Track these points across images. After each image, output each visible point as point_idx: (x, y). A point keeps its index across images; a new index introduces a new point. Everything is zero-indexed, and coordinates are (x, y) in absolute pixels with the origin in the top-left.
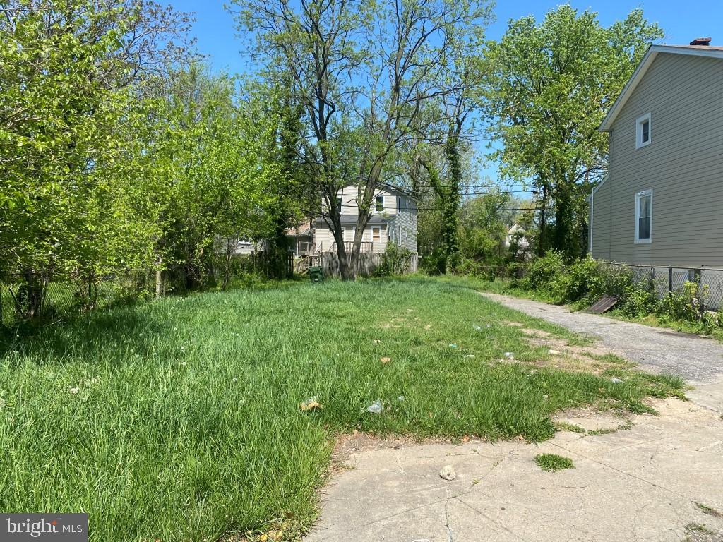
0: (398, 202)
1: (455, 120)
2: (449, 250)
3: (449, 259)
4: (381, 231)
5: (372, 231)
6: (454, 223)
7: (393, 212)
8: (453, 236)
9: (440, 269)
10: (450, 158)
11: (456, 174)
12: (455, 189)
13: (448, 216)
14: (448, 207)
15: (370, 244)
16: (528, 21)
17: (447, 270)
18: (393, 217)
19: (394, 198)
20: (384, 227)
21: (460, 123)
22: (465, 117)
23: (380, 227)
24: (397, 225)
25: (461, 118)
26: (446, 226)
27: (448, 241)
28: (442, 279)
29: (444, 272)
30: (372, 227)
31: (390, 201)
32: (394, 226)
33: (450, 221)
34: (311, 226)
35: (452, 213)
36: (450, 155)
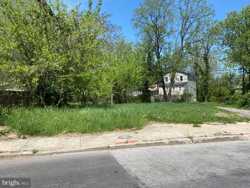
0: (188, 77)
1: (207, 49)
2: (206, 93)
3: (206, 96)
4: (182, 88)
5: (178, 88)
6: (208, 84)
7: (186, 81)
8: (207, 88)
9: (203, 100)
10: (205, 62)
11: (208, 67)
12: (207, 72)
13: (205, 81)
14: (205, 78)
15: (178, 92)
16: (234, 12)
17: (206, 100)
18: (186, 83)
19: (187, 76)
20: (183, 86)
21: (208, 50)
22: (210, 47)
23: (181, 86)
24: (188, 86)
25: (208, 48)
26: (204, 85)
27: (206, 90)
28: (204, 103)
29: (204, 101)
30: (179, 86)
31: (185, 78)
32: (187, 86)
33: (206, 83)
34: (158, 87)
35: (206, 80)
36: (205, 60)
